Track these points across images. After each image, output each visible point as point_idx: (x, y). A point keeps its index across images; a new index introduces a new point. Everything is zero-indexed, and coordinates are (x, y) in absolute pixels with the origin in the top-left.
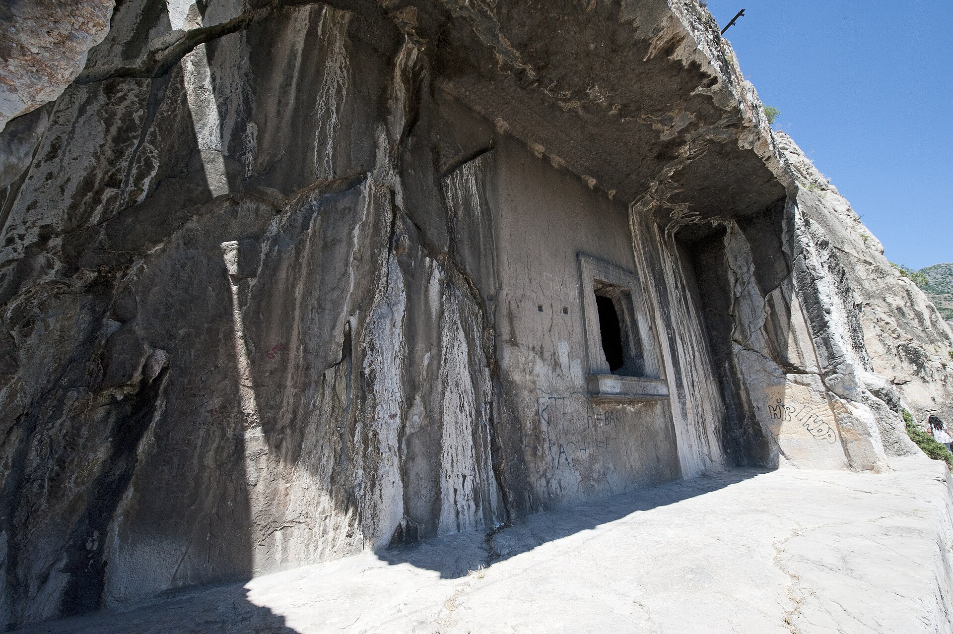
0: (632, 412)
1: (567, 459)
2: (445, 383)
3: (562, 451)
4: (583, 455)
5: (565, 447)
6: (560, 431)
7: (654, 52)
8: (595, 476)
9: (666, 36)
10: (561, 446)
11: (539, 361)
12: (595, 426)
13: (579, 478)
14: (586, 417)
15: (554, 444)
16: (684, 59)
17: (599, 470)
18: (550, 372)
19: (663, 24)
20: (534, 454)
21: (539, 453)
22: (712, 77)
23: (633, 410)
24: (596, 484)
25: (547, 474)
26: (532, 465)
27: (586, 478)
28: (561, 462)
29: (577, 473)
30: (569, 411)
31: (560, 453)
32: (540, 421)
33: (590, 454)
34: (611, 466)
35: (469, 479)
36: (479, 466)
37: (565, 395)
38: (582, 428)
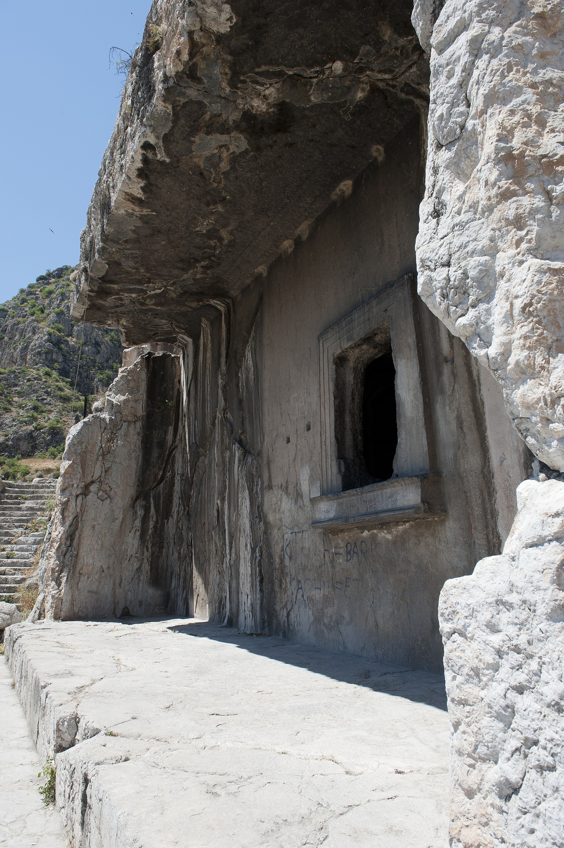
0: (388, 540)
1: (303, 596)
2: (240, 530)
3: (300, 586)
4: (318, 595)
5: (303, 582)
6: (298, 566)
7: (145, 210)
8: (326, 621)
9: (130, 207)
10: (299, 582)
11: (285, 498)
12: (332, 561)
13: (312, 619)
14: (323, 550)
15: (294, 579)
16: (139, 186)
17: (331, 616)
18: (293, 505)
19: (124, 212)
20: (281, 586)
21: (284, 586)
22: (143, 152)
23: (389, 537)
24: (325, 631)
25: (288, 606)
26: (278, 595)
27: (318, 620)
28: (298, 597)
29: (311, 612)
30: (307, 546)
31: (298, 589)
32: (284, 556)
33: (324, 595)
34: (346, 614)
35: (249, 596)
36: (253, 589)
37: (304, 528)
38: (318, 564)
